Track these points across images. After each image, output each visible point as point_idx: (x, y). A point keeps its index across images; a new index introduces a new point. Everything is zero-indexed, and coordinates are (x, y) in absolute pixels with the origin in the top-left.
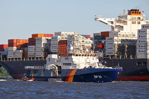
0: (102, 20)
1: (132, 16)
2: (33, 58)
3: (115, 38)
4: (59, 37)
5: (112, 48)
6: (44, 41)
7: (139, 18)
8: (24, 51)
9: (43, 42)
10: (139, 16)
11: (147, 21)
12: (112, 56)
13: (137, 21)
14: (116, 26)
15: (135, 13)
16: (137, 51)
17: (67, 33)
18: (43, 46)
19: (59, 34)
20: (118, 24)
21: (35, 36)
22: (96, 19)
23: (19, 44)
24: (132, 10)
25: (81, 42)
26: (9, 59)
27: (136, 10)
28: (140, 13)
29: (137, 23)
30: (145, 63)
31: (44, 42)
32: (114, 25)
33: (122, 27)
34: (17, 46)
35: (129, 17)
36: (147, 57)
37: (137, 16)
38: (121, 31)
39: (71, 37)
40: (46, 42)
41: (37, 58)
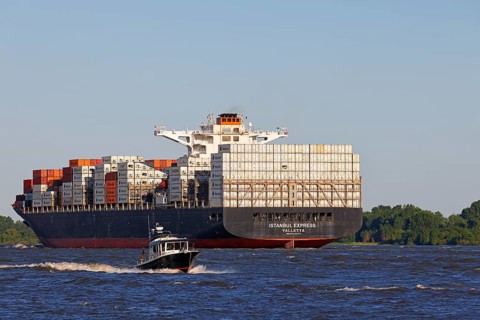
0: (169, 134)
1: (223, 126)
2: (70, 207)
3: (183, 169)
4: (107, 166)
5: (178, 188)
6: (86, 172)
7: (237, 130)
8: (58, 193)
9: (83, 176)
10: (236, 126)
11: (254, 135)
12: (178, 202)
13: (232, 136)
14: (195, 146)
15: (229, 120)
16: (210, 192)
17: (122, 158)
18: (84, 183)
19: (107, 160)
20: (197, 142)
21: (74, 163)
22: (155, 133)
23: (52, 179)
24: (222, 116)
25: (141, 176)
26: (35, 208)
27: (230, 115)
28: (238, 120)
29: (232, 139)
30: (221, 215)
31: (86, 176)
32: (190, 144)
33: (205, 147)
34: (48, 184)
35: (217, 128)
36: (222, 204)
37: (232, 127)
38: (201, 156)
39: (123, 166)
40: (90, 176)
41: (76, 206)
